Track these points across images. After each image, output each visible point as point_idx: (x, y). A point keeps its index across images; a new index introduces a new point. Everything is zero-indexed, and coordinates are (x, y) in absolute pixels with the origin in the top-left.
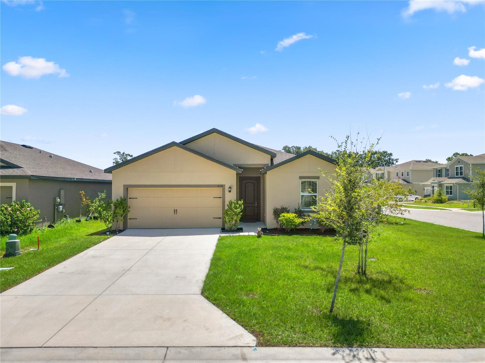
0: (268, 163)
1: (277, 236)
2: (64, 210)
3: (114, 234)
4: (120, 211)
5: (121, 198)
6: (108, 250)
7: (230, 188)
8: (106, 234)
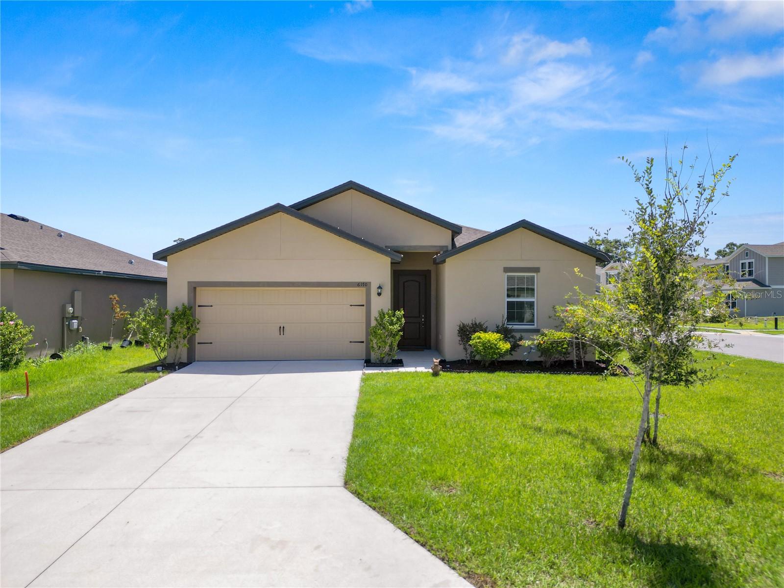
0: (446, 245)
1: (467, 374)
2: (80, 327)
3: (171, 370)
4: (182, 329)
5: (183, 305)
6: (157, 398)
7: (380, 287)
8: (156, 370)
